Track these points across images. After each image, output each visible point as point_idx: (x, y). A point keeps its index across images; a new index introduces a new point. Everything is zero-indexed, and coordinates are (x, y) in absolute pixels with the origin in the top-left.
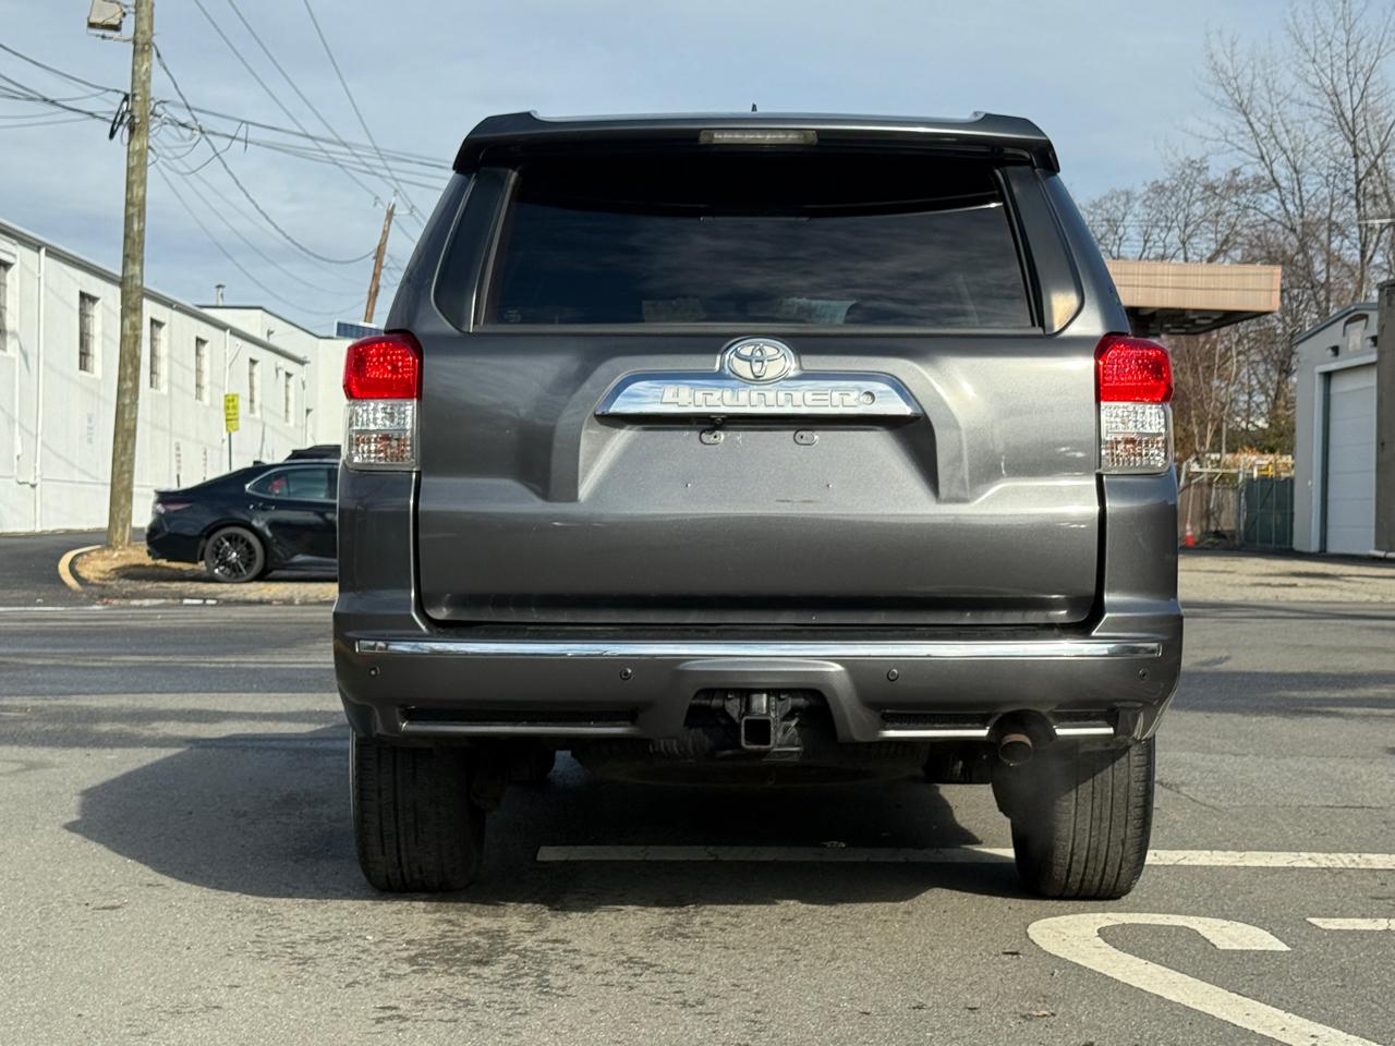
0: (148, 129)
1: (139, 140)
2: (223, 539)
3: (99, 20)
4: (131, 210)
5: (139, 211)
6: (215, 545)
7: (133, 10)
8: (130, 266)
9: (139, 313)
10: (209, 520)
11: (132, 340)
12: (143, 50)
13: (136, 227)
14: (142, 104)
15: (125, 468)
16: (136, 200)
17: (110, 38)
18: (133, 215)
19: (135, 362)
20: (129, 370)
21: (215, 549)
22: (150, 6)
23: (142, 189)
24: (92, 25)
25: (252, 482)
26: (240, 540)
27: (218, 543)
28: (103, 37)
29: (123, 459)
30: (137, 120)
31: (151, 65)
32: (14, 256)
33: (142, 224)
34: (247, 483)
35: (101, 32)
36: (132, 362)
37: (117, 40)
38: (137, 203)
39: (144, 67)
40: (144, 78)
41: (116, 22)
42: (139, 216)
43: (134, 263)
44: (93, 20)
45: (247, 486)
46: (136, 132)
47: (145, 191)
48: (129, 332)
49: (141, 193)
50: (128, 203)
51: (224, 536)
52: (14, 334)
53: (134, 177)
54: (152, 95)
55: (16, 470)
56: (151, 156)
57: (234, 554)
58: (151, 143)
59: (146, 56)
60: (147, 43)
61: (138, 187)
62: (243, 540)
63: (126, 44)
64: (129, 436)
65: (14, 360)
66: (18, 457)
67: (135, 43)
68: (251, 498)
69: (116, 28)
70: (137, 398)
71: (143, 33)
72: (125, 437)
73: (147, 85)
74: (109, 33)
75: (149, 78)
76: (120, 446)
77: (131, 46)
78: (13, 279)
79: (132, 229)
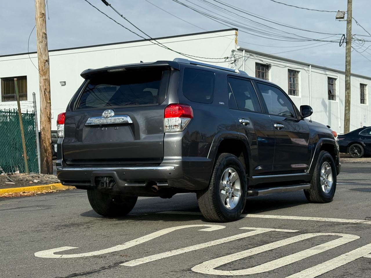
0: (351, 42)
1: (348, 46)
2: (353, 147)
3: (338, 17)
4: (347, 63)
5: (349, 64)
6: (351, 148)
7: (346, 13)
8: (347, 78)
9: (349, 90)
10: (349, 142)
11: (348, 96)
12: (349, 23)
13: (348, 68)
14: (349, 36)
15: (347, 129)
16: (348, 61)
17: (341, 21)
18: (347, 65)
19: (349, 102)
20: (347, 104)
21: (351, 149)
22: (351, 11)
23: (349, 58)
24: (337, 18)
25: (361, 132)
26: (357, 147)
27: (352, 148)
28: (340, 21)
29: (346, 127)
30: (348, 41)
31: (351, 26)
32: (337, 76)
33: (349, 67)
34: (359, 132)
35: (339, 20)
36: (348, 102)
37: (343, 21)
38: (348, 62)
39: (349, 27)
40: (349, 29)
41: (343, 16)
42: (349, 65)
43: (348, 77)
44: (337, 17)
45: (359, 133)
46: (348, 43)
47: (350, 58)
48: (347, 95)
49: (349, 59)
50: (346, 62)
51: (354, 146)
52: (338, 96)
53: (347, 55)
54: (352, 34)
55: (339, 130)
56: (352, 49)
57: (356, 151)
58: (352, 46)
59: (350, 24)
60: (350, 21)
61: (349, 57)
62: (358, 147)
63: (345, 21)
64: (348, 121)
65: (338, 103)
66: (340, 127)
67: (347, 21)
68: (360, 136)
69: (343, 18)
70: (350, 111)
71: (349, 18)
72: (347, 121)
73: (350, 31)
74: (341, 19)
75: (351, 30)
76: (346, 124)
77: (346, 22)
78: (337, 82)
79: (347, 68)
